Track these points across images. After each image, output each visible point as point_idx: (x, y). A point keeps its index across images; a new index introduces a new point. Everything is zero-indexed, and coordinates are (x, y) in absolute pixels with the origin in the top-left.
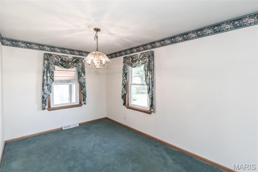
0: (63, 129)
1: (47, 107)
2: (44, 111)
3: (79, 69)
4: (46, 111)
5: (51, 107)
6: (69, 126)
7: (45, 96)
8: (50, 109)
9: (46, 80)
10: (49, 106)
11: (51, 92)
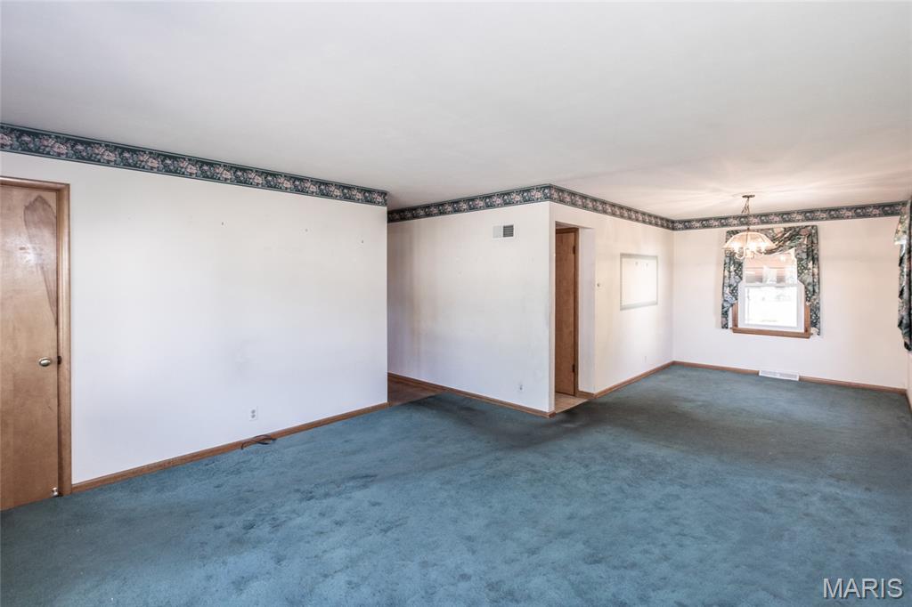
0: (760, 374)
1: (730, 325)
2: (725, 330)
3: (800, 252)
4: (729, 332)
5: (739, 326)
6: (775, 373)
7: (725, 305)
8: (736, 330)
9: (727, 278)
10: (735, 324)
11: (736, 299)
